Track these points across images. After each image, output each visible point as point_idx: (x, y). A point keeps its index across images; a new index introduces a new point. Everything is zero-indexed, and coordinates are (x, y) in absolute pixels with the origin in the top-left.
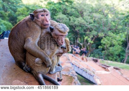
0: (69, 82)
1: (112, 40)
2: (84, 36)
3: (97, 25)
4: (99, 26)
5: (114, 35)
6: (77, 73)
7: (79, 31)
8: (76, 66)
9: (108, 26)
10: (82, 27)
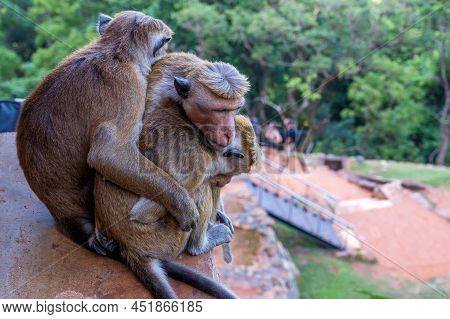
0: (246, 250)
1: (388, 83)
2: (286, 78)
3: (332, 34)
4: (337, 35)
5: (395, 66)
6: (271, 215)
7: (264, 59)
8: (266, 191)
9: (370, 35)
10: (275, 45)
